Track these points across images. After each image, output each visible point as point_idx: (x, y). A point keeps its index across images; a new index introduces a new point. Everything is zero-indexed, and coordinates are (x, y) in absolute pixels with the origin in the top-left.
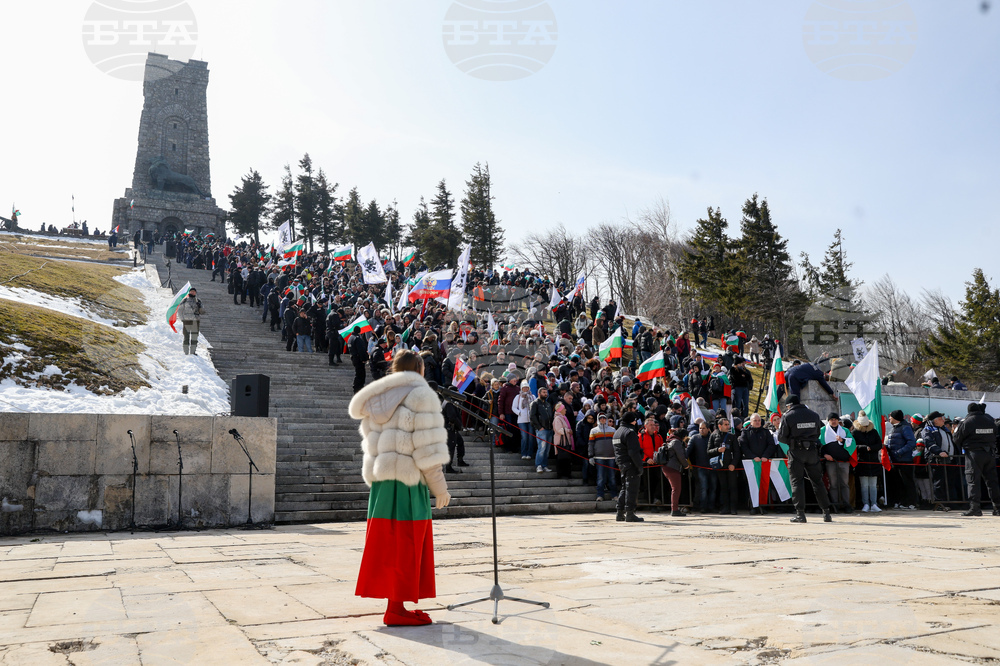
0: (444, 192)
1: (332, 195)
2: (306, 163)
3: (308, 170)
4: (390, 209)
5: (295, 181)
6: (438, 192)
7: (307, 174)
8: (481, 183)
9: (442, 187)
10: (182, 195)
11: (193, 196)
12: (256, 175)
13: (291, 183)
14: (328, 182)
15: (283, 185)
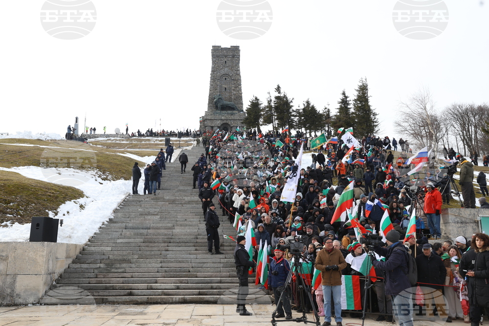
0: (345, 96)
1: (291, 104)
2: (278, 89)
3: (279, 93)
4: (326, 108)
5: (273, 99)
6: (342, 97)
7: (279, 95)
8: (363, 89)
9: (344, 94)
10: (229, 112)
11: (235, 112)
12: (256, 98)
13: (271, 101)
14: (288, 98)
15: (267, 102)
